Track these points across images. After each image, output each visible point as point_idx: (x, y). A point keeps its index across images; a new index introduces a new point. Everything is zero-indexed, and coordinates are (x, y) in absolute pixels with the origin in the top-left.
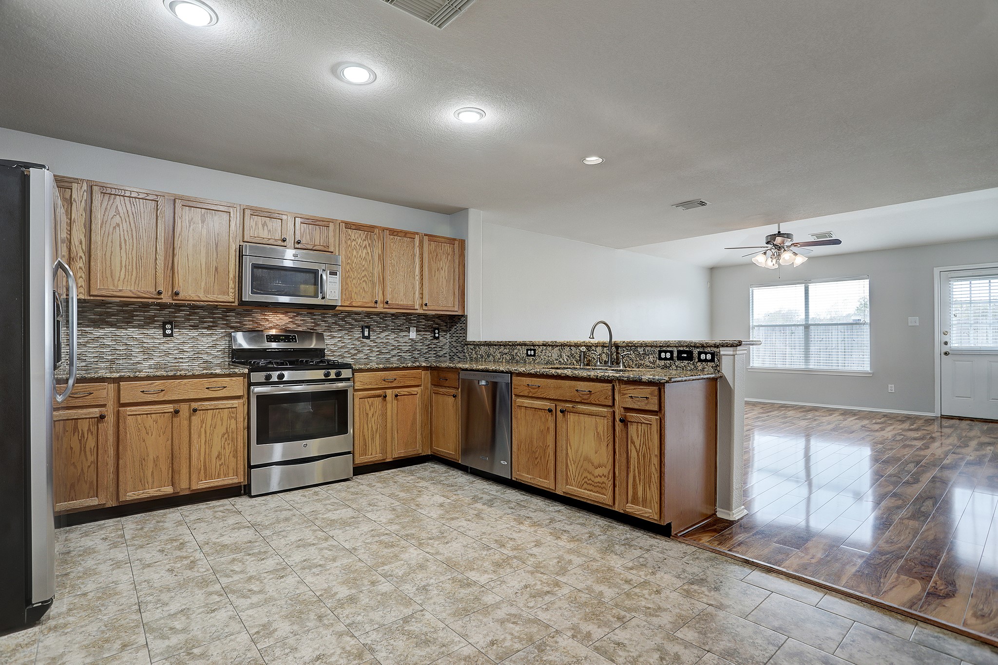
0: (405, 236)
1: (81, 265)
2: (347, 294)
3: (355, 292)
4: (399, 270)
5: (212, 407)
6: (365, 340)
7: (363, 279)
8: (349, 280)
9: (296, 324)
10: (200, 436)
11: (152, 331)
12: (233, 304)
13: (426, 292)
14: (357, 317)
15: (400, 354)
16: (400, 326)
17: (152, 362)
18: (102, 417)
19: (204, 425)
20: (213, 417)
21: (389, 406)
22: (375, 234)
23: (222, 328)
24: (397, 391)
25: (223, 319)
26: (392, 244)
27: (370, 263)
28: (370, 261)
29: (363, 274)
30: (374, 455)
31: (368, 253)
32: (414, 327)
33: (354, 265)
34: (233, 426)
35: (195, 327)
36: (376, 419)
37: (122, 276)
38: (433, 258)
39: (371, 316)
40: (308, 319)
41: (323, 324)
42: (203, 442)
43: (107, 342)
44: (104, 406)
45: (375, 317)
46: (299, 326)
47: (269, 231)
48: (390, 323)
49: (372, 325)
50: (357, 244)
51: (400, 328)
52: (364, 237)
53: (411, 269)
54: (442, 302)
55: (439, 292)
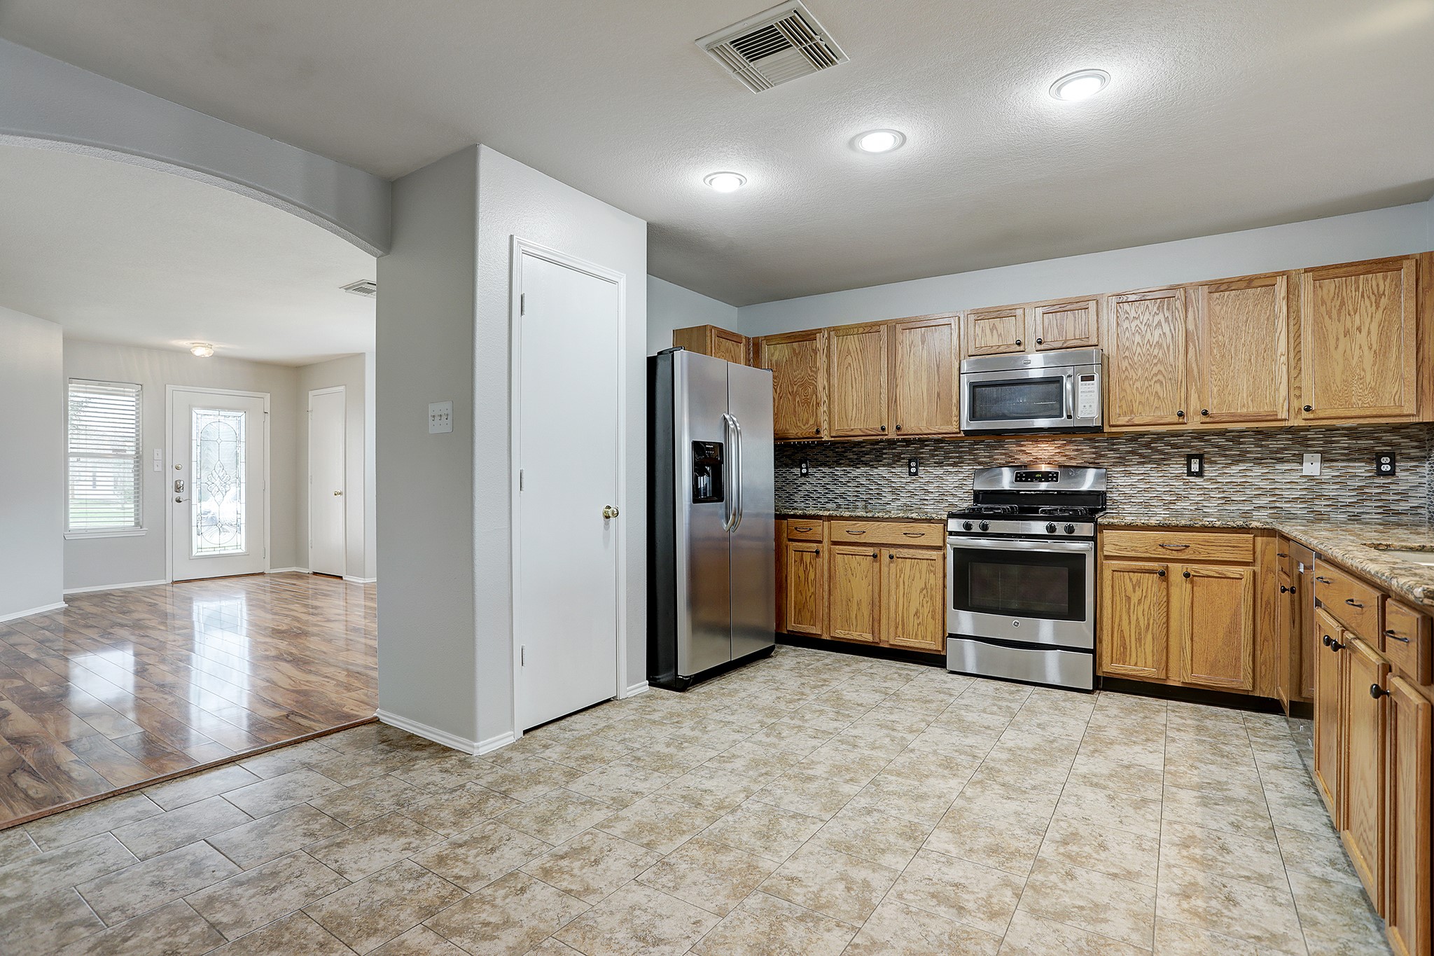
0: (1248, 287)
1: (825, 409)
2: (1124, 406)
3: (1140, 402)
4: (1236, 350)
5: (910, 556)
6: (1192, 479)
7: (1155, 379)
8: (1126, 383)
9: (1065, 456)
10: (897, 586)
11: (899, 469)
12: (959, 435)
13: (1307, 381)
14: (1174, 440)
15: (1278, 505)
16: (1277, 453)
17: (899, 503)
18: (817, 552)
19: (902, 575)
20: (912, 567)
21: (1174, 591)
22: (1178, 298)
23: (969, 465)
24: (1191, 568)
25: (970, 453)
26: (1218, 308)
27: (1169, 351)
28: (1168, 348)
29: (1155, 370)
30: (1142, 666)
31: (1164, 334)
32: (1317, 452)
33: (1136, 358)
34: (932, 581)
35: (940, 464)
36: (1146, 609)
37: (854, 416)
38: (1329, 313)
39: (1206, 438)
40: (1086, 448)
41: (1111, 454)
42: (901, 593)
43: (863, 481)
44: (820, 542)
45: (1215, 439)
46: (1071, 459)
47: (1000, 335)
48: (1252, 448)
49: (1208, 453)
50: (1141, 323)
51: (1279, 455)
52: (1155, 308)
53: (1267, 345)
54: (1360, 400)
55: (1350, 379)
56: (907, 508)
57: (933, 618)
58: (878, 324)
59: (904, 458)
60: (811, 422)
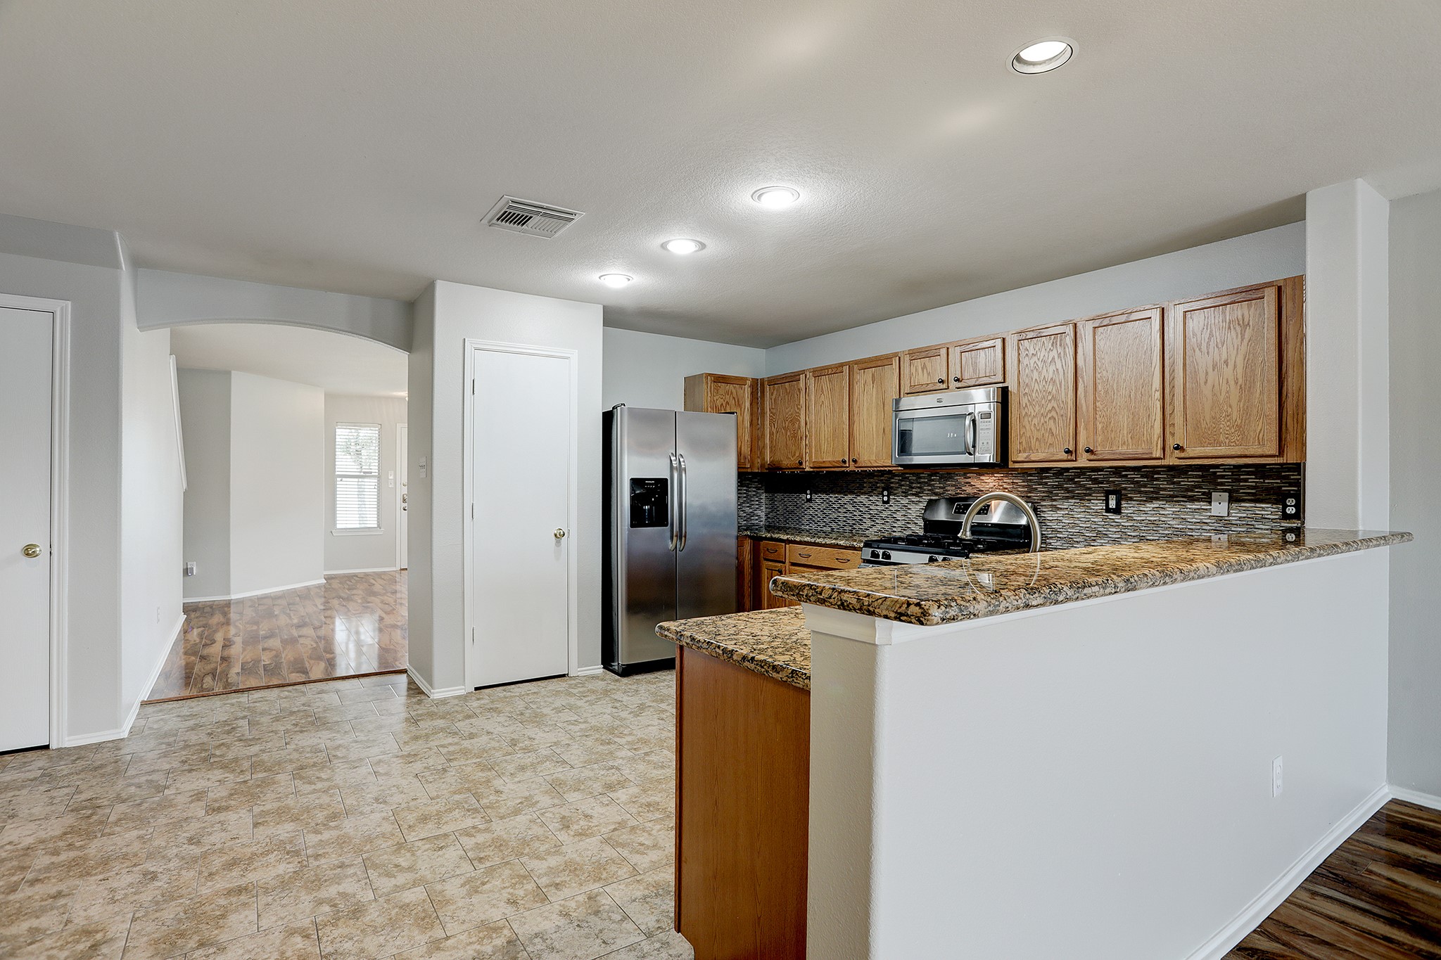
0: (1128, 320)
1: (807, 443)
2: (1024, 442)
3: (1037, 438)
4: (1118, 386)
6: (1111, 516)
7: (1049, 416)
8: (1026, 419)
11: (876, 498)
12: (898, 469)
14: (1094, 475)
16: (1187, 490)
22: (1068, 334)
23: (927, 495)
26: (1103, 342)
27: (1061, 387)
28: (1060, 384)
31: (1057, 370)
32: (1225, 491)
33: (1034, 395)
35: (906, 494)
37: (826, 449)
38: (1199, 345)
39: (1122, 473)
41: (1040, 488)
43: (850, 508)
44: (783, 562)
45: (1131, 475)
47: (929, 374)
48: (1163, 485)
49: (1125, 489)
50: (1039, 359)
51: (1190, 494)
52: (1050, 344)
53: (1144, 381)
54: (1227, 438)
55: (1218, 416)
58: (842, 365)
59: (879, 487)
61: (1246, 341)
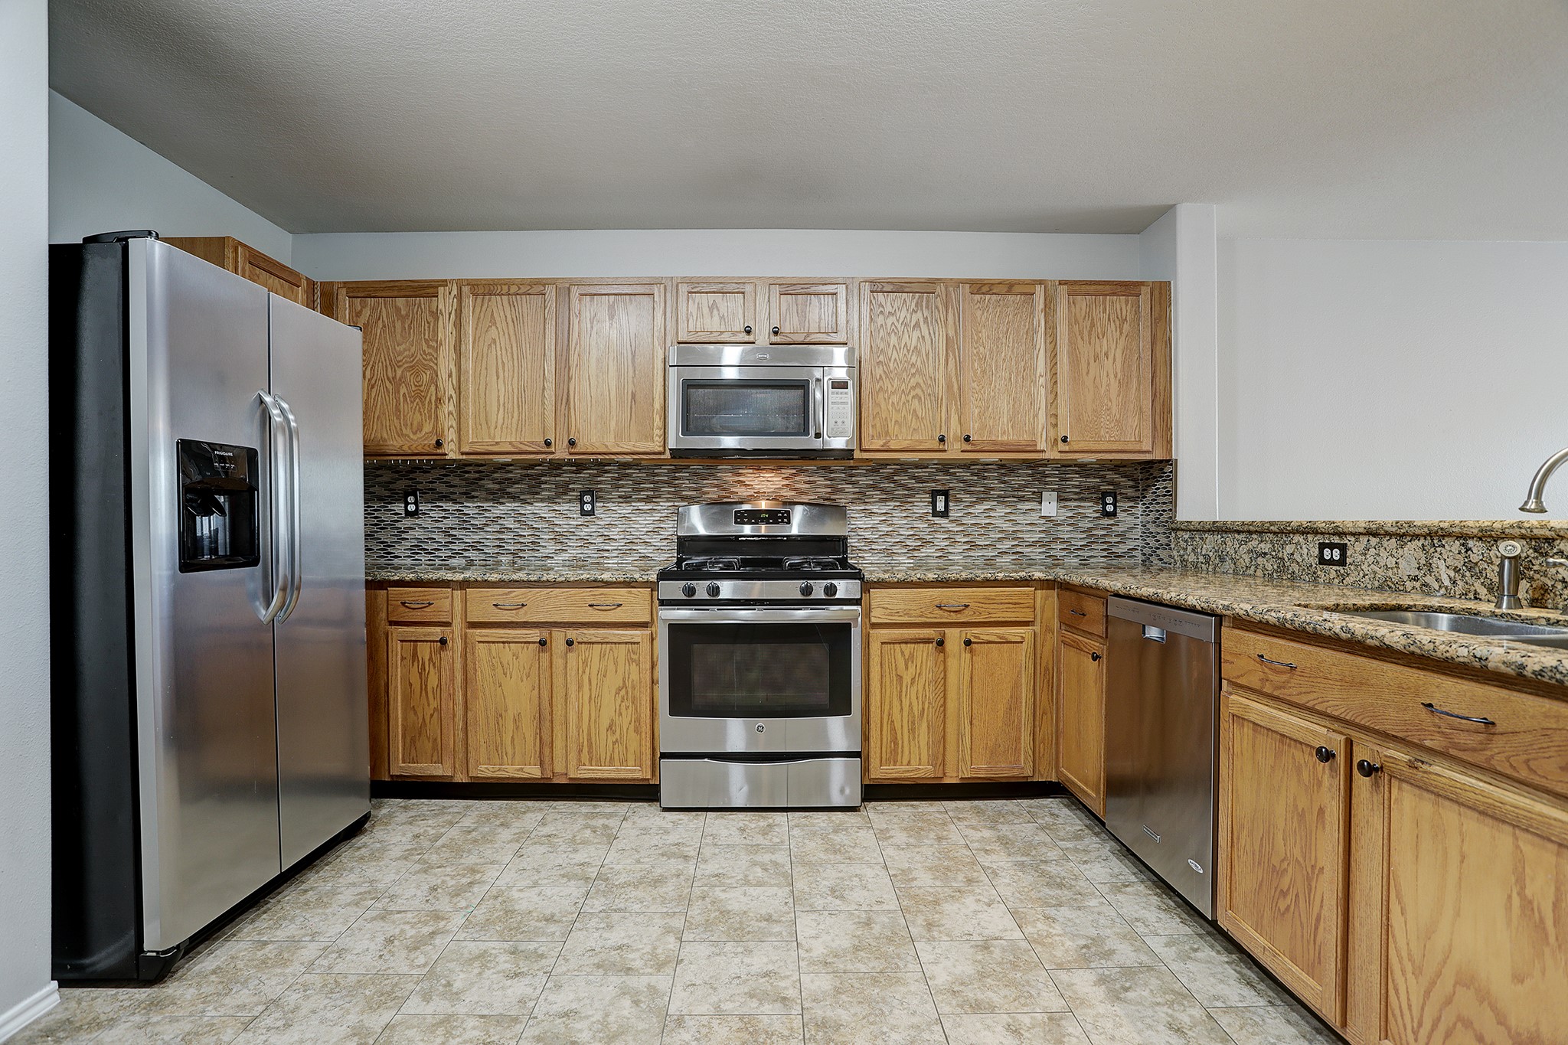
0: (1009, 292)
1: (451, 408)
2: (878, 425)
3: (896, 421)
4: (996, 366)
5: (599, 640)
6: (937, 520)
7: (913, 393)
8: (881, 395)
9: (795, 489)
10: (580, 687)
11: (566, 506)
12: (662, 457)
13: (1063, 411)
14: (919, 472)
15: (1019, 549)
16: (1018, 490)
17: (565, 556)
18: (443, 642)
19: (587, 670)
20: (602, 656)
21: (952, 663)
22: (938, 295)
23: (668, 500)
24: (972, 633)
25: (669, 484)
26: (979, 313)
27: (928, 360)
28: (927, 355)
29: (913, 382)
30: (915, 766)
31: (923, 337)
32: (1054, 490)
33: (891, 365)
34: (635, 676)
35: (626, 499)
36: (921, 690)
37: (500, 421)
38: (1081, 333)
39: (951, 471)
40: (820, 481)
41: (849, 488)
43: (509, 523)
44: (448, 624)
45: (961, 473)
46: (802, 493)
47: (722, 318)
48: (995, 484)
49: (953, 489)
50: (898, 321)
51: (1020, 493)
52: (913, 304)
53: (1026, 363)
54: (1107, 432)
55: (1099, 410)
56: (578, 564)
57: (637, 731)
58: (541, 282)
59: (573, 490)
60: (427, 428)
61: (1124, 335)
